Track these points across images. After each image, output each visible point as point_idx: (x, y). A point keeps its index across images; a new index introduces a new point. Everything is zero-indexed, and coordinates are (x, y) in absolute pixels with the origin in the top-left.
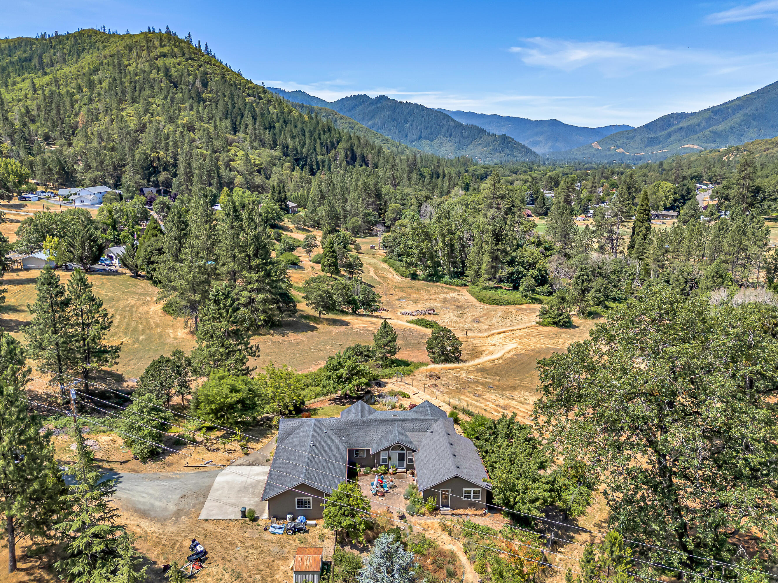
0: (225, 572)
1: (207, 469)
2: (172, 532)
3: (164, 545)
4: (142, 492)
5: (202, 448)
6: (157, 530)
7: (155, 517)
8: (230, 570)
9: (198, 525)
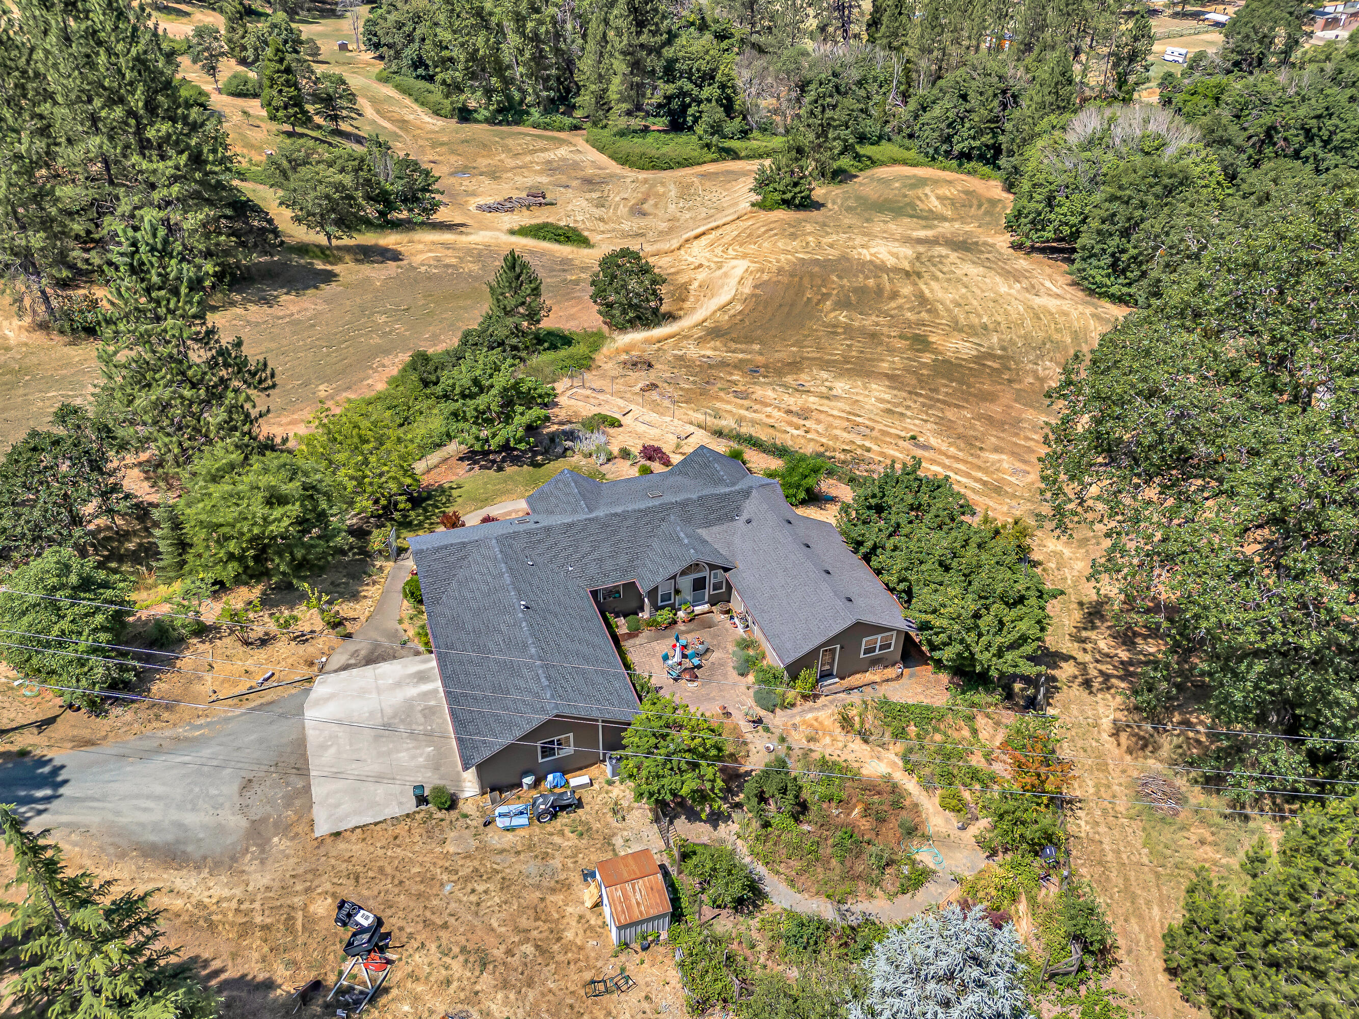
0: (448, 960)
1: (270, 696)
2: (268, 888)
3: (265, 928)
4: (137, 796)
5: (228, 643)
6: (226, 893)
7: (205, 858)
8: (456, 950)
9: (322, 851)
